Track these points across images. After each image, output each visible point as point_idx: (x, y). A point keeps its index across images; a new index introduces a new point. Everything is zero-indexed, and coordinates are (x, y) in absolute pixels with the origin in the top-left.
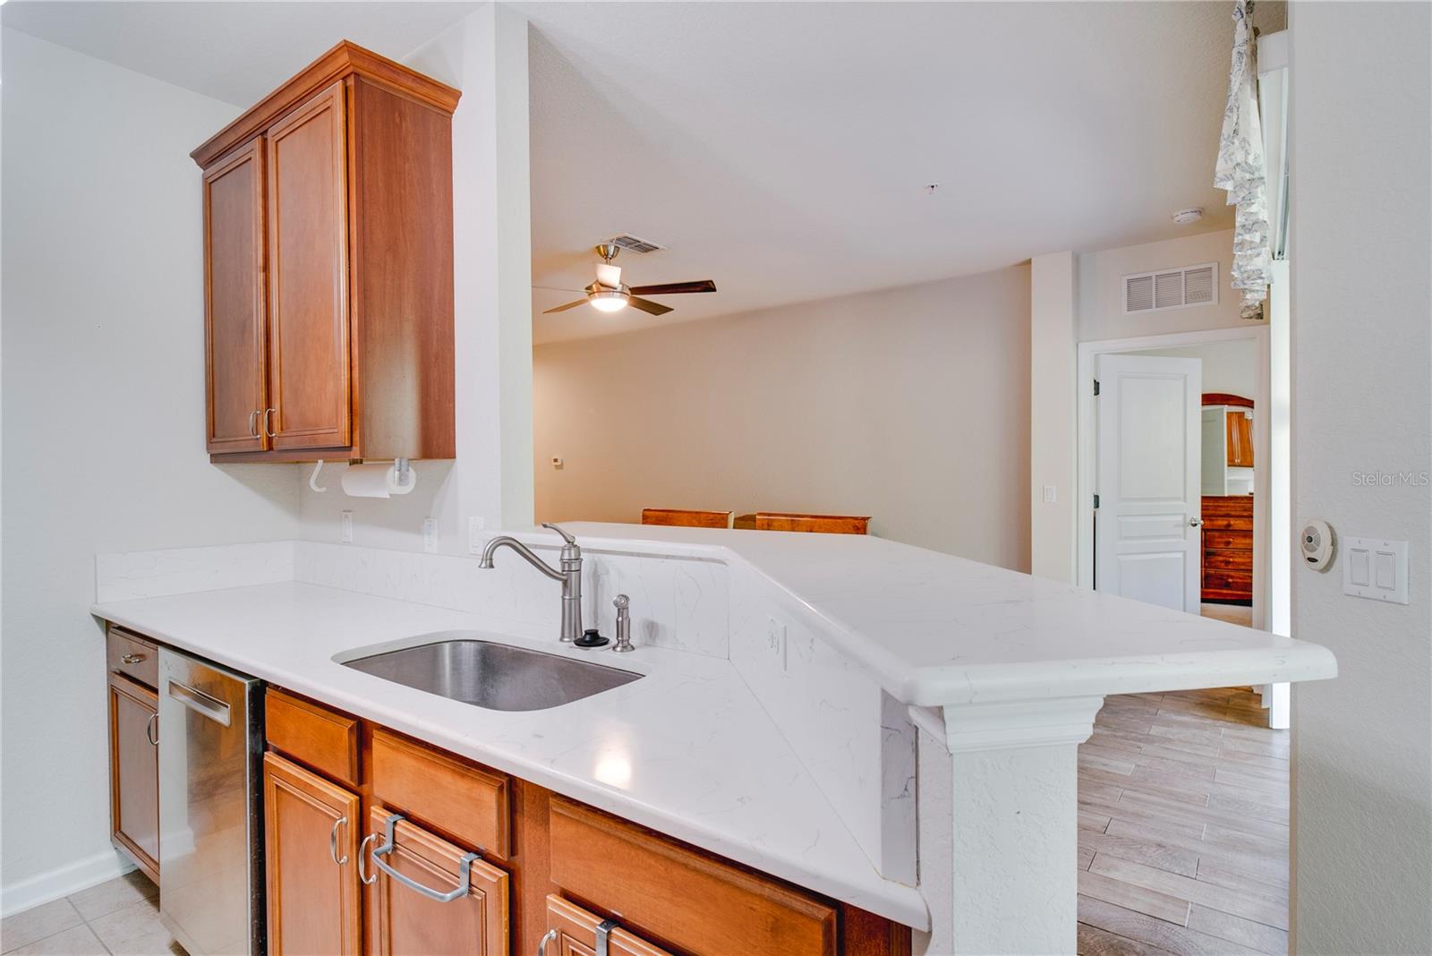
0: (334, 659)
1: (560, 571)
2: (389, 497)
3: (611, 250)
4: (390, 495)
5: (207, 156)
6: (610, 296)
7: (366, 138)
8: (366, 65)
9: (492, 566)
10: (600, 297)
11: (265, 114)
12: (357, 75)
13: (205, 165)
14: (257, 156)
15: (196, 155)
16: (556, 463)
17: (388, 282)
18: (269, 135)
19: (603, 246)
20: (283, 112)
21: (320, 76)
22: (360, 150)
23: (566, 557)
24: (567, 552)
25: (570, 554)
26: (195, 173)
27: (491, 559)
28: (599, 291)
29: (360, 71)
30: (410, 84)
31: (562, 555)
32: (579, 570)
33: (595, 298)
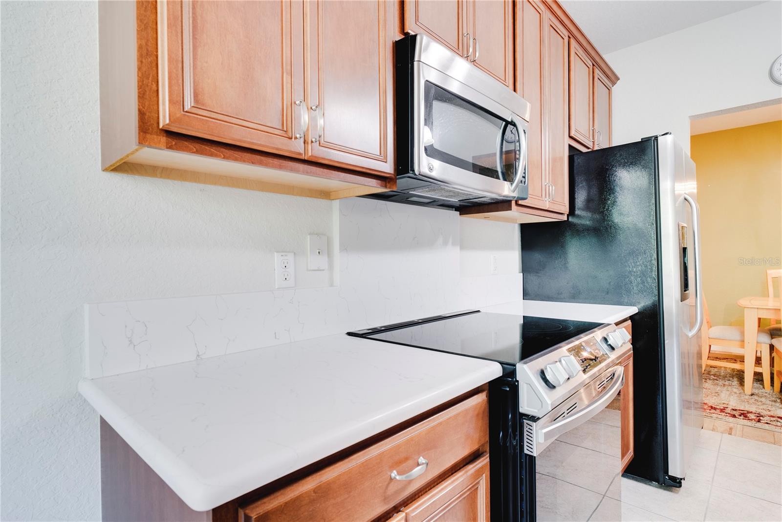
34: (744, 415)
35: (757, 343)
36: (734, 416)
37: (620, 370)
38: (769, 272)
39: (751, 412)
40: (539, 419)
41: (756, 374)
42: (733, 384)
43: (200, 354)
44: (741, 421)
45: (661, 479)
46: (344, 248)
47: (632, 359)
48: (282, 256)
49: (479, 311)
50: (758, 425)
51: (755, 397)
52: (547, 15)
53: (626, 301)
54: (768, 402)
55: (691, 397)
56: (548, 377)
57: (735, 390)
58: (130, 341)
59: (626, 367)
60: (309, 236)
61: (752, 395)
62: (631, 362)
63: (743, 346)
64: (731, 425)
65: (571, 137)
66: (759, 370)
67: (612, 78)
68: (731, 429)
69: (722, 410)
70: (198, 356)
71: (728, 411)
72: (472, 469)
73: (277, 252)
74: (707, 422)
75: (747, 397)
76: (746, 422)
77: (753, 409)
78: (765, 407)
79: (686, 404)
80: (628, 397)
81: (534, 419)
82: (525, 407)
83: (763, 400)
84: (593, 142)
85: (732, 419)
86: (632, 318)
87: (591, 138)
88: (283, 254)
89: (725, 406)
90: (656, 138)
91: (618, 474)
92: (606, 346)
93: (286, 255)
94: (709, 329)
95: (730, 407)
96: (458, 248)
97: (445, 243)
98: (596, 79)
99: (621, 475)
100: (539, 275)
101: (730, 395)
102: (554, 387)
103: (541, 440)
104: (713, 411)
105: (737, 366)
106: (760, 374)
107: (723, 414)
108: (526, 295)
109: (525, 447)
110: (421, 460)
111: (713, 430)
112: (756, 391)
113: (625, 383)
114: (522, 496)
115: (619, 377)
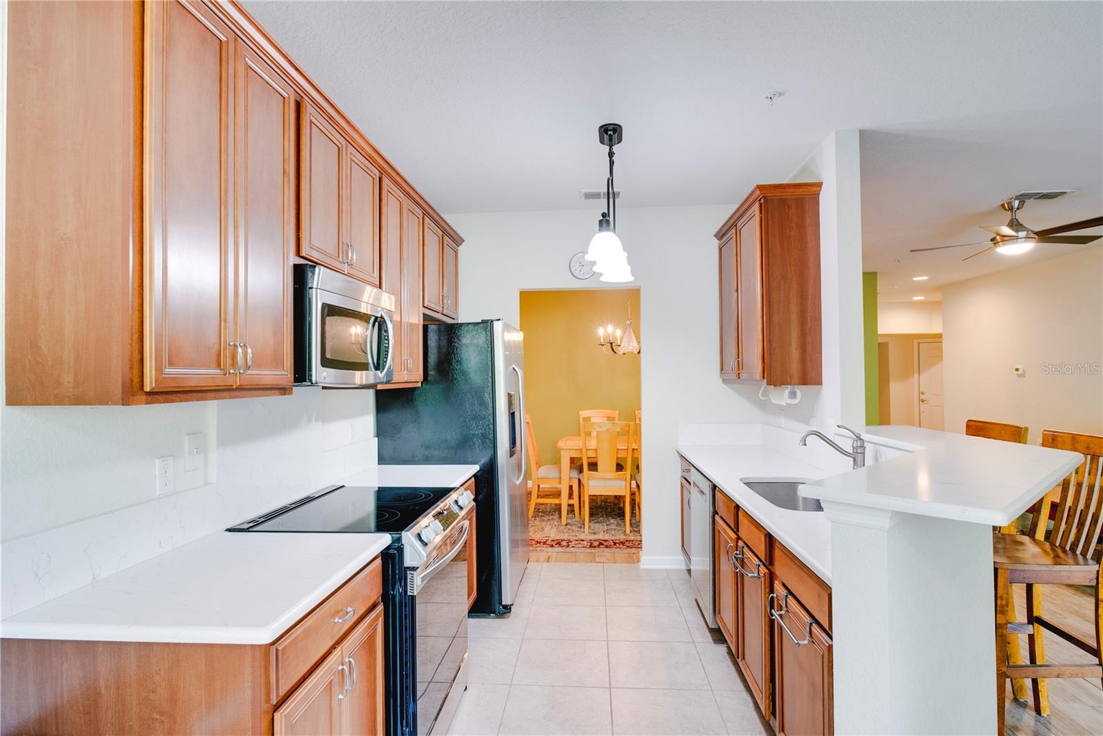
0: (741, 480)
1: (852, 452)
2: (785, 404)
3: (1016, 204)
4: (786, 403)
5: (720, 235)
6: (1014, 243)
7: (770, 226)
8: (768, 191)
9: (805, 445)
10: (1003, 245)
11: (735, 218)
12: (765, 197)
13: (720, 239)
14: (734, 236)
15: (715, 236)
16: (1017, 372)
17: (782, 296)
18: (738, 226)
19: (1008, 203)
20: (742, 215)
21: (751, 200)
22: (767, 234)
23: (855, 445)
24: (855, 442)
25: (857, 443)
26: (716, 242)
27: (805, 441)
28: (1003, 241)
29: (766, 195)
30: (792, 190)
31: (853, 444)
32: (864, 453)
33: (1000, 246)
34: (559, 543)
35: (570, 478)
36: (552, 546)
37: (466, 523)
38: (581, 412)
39: (564, 540)
40: (418, 568)
41: (569, 505)
42: (555, 517)
43: (95, 576)
44: (557, 549)
45: (497, 610)
46: (221, 443)
47: (475, 511)
48: (163, 461)
49: (343, 486)
50: (568, 549)
51: (568, 526)
52: (406, 201)
53: (470, 460)
54: (576, 529)
55: (519, 536)
56: (423, 538)
57: (556, 523)
58: (36, 575)
59: (470, 520)
60: (187, 437)
61: (567, 525)
62: (474, 514)
63: (560, 483)
64: (549, 554)
65: (424, 307)
66: (571, 502)
67: (457, 240)
68: (549, 557)
69: (544, 543)
70: (94, 578)
71: (549, 542)
72: (373, 614)
73: (159, 458)
74: (533, 556)
75: (563, 528)
76: (560, 549)
77: (565, 537)
78: (573, 534)
79: (514, 543)
80: (472, 545)
81: (414, 569)
82: (408, 561)
83: (573, 528)
84: (443, 307)
85: (550, 549)
86: (475, 476)
87: (441, 303)
88: (164, 459)
89: (546, 538)
90: (492, 321)
91: (465, 616)
92: (457, 507)
93: (166, 460)
94: (537, 470)
95: (551, 539)
96: (320, 424)
97: (309, 420)
98: (445, 245)
99: (467, 616)
100: (394, 439)
101: (552, 528)
102: (426, 544)
103: (419, 583)
104: (538, 545)
105: (556, 501)
106: (573, 505)
107: (545, 546)
108: (382, 460)
109: (409, 590)
110: (349, 609)
111: (537, 561)
112: (569, 521)
113: (470, 535)
114: (406, 627)
115: (466, 529)
